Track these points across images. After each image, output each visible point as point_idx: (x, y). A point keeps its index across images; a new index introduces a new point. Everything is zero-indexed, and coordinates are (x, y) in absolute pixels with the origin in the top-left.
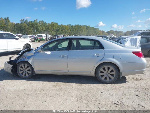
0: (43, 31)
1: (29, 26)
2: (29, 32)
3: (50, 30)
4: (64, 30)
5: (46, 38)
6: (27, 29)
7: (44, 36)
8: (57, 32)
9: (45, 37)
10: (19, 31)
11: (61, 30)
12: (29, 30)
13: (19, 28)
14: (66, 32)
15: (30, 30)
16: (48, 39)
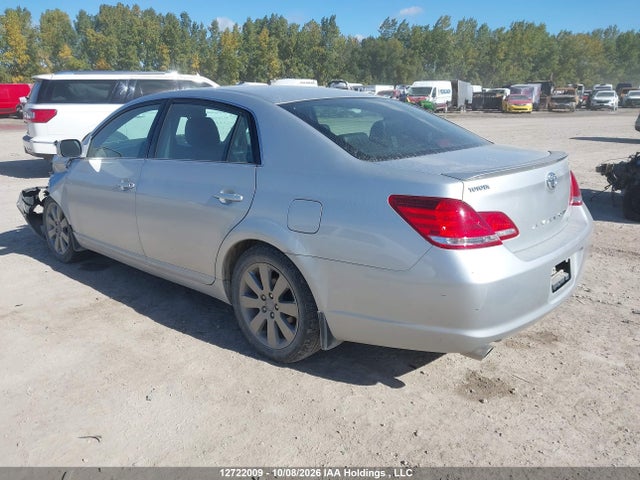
0: (470, 68)
1: (408, 47)
2: (406, 74)
3: (504, 60)
4: (572, 60)
5: (450, 99)
6: (400, 62)
7: (443, 92)
8: (535, 69)
9: (448, 92)
10: (368, 72)
11: (560, 60)
12: (409, 67)
13: (370, 58)
14: (586, 67)
15: (412, 63)
16: (461, 103)
